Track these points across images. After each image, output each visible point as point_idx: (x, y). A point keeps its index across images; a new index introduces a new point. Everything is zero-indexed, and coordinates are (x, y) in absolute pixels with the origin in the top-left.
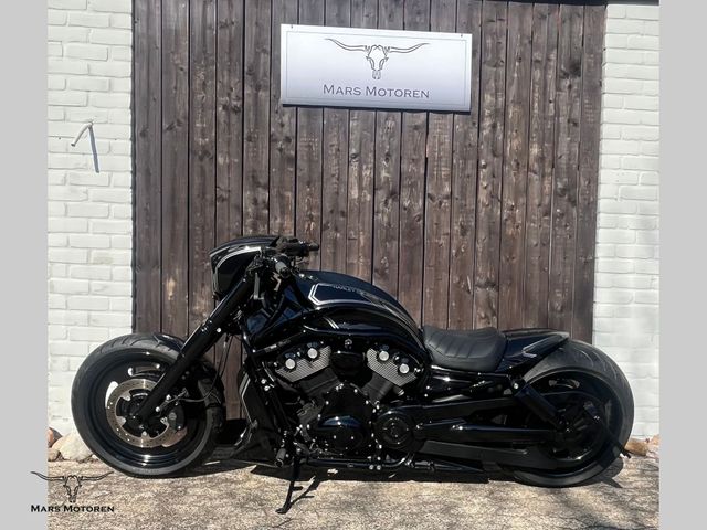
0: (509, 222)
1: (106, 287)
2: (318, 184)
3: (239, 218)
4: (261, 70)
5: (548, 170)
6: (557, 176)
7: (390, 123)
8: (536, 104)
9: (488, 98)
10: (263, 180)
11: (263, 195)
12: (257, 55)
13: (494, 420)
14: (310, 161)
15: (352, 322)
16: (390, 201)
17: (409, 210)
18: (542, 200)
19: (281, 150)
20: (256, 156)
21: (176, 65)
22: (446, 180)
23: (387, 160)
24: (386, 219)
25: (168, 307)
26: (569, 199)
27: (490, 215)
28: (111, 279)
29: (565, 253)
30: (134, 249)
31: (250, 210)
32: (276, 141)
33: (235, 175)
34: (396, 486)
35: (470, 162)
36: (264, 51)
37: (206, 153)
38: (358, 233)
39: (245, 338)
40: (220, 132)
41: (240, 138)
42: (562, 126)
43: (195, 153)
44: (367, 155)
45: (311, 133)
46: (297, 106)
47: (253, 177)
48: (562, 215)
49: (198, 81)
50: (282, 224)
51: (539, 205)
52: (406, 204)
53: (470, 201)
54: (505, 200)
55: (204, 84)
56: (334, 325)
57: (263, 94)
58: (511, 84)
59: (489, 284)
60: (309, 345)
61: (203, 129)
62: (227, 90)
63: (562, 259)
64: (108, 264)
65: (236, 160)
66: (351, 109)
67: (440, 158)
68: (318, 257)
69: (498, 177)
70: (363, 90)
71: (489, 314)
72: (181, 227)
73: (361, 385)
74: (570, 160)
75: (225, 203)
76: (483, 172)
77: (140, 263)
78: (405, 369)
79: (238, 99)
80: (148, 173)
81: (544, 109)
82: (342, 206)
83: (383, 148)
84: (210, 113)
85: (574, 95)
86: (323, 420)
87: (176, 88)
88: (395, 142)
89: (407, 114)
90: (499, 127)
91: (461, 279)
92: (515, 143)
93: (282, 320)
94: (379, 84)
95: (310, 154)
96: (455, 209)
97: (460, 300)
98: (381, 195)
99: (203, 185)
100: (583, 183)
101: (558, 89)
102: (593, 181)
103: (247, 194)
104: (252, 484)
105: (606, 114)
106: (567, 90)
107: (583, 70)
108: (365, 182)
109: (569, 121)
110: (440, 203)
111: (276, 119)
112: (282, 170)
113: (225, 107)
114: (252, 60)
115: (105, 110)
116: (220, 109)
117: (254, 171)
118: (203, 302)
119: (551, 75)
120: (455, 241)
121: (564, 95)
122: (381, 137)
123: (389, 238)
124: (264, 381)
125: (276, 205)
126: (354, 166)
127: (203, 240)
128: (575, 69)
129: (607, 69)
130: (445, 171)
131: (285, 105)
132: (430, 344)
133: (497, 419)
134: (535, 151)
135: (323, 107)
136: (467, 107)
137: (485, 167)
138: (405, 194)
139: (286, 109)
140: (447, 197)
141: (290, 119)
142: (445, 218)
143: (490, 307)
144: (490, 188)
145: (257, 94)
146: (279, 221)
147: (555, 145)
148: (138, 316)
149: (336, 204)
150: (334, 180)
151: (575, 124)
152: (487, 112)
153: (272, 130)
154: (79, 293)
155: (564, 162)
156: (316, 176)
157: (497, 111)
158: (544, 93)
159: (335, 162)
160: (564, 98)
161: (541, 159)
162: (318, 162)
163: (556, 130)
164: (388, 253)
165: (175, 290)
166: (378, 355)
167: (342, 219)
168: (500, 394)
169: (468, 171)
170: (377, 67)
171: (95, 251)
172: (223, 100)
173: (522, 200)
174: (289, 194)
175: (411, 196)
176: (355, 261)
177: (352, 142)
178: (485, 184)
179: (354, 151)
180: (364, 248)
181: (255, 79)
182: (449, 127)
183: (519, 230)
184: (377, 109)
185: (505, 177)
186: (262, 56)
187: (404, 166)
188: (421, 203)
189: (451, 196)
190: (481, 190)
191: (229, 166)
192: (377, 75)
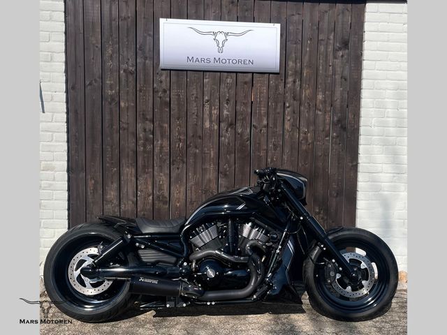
0: (304, 142)
1: (50, 185)
2: (184, 119)
3: (134, 140)
4: (148, 47)
5: (328, 109)
6: (334, 113)
7: (229, 80)
8: (321, 67)
9: (291, 64)
12: (145, 38)
14: (179, 104)
16: (229, 129)
17: (241, 135)
18: (325, 127)
19: (160, 98)
20: (145, 101)
21: (94, 45)
22: (265, 116)
23: (227, 103)
24: (227, 140)
25: (90, 197)
26: (342, 127)
27: (292, 137)
28: (54, 180)
29: (339, 161)
30: (68, 161)
31: (141, 135)
32: (158, 92)
33: (131, 113)
35: (280, 104)
36: (150, 35)
37: (113, 100)
38: (209, 150)
40: (122, 87)
41: (135, 90)
42: (337, 81)
43: (106, 100)
44: (215, 101)
45: (179, 87)
46: (170, 70)
47: (143, 114)
48: (338, 137)
49: (107, 55)
50: (161, 144)
51: (323, 131)
52: (240, 131)
53: (279, 130)
54: (301, 127)
55: (111, 56)
57: (149, 63)
58: (305, 55)
61: (111, 85)
62: (126, 60)
63: (337, 164)
64: (52, 170)
65: (132, 104)
66: (204, 71)
67: (260, 101)
68: (185, 165)
69: (297, 114)
70: (212, 60)
72: (98, 146)
74: (342, 102)
75: (126, 131)
76: (287, 110)
77: (72, 169)
79: (132, 66)
80: (76, 112)
81: (326, 70)
82: (199, 133)
83: (225, 96)
84: (116, 74)
85: (345, 61)
87: (93, 59)
88: (233, 92)
89: (239, 75)
90: (298, 83)
92: (308, 91)
94: (222, 56)
95: (179, 99)
96: (270, 135)
98: (224, 126)
99: (112, 120)
100: (351, 116)
101: (335, 57)
102: (357, 115)
103: (139, 125)
105: (365, 73)
106: (340, 58)
107: (351, 45)
108: (214, 117)
109: (341, 78)
110: (261, 131)
111: (157, 78)
112: (161, 110)
113: (125, 71)
114: (141, 41)
115: (48, 74)
116: (122, 72)
117: (144, 111)
118: (112, 193)
119: (330, 48)
120: (270, 154)
121: (338, 61)
122: (223, 89)
123: (229, 152)
125: (158, 133)
126: (207, 107)
127: (112, 154)
128: (345, 44)
129: (366, 45)
130: (263, 110)
131: (162, 70)
134: (320, 97)
135: (187, 71)
136: (277, 69)
137: (289, 107)
138: (238, 125)
139: (164, 72)
140: (265, 127)
141: (166, 78)
142: (263, 140)
144: (292, 120)
145: (145, 63)
147: (333, 93)
148: (71, 202)
149: (195, 132)
150: (194, 116)
151: (346, 80)
152: (290, 72)
153: (155, 85)
155: (339, 103)
156: (183, 114)
157: (296, 72)
158: (326, 61)
159: (195, 104)
160: (339, 63)
161: (324, 102)
162: (184, 105)
163: (334, 83)
164: (228, 162)
165: (94, 185)
167: (199, 140)
170: (221, 45)
171: (43, 162)
172: (124, 66)
173: (311, 128)
174: (166, 125)
175: (243, 126)
176: (208, 167)
177: (206, 93)
178: (289, 118)
179: (206, 98)
180: (213, 159)
181: (144, 53)
182: (266, 82)
183: (310, 146)
184: (220, 72)
185: (302, 113)
186: (148, 38)
187: (238, 107)
188: (248, 130)
189: (267, 126)
190: (286, 122)
191: (128, 108)
192: (220, 50)
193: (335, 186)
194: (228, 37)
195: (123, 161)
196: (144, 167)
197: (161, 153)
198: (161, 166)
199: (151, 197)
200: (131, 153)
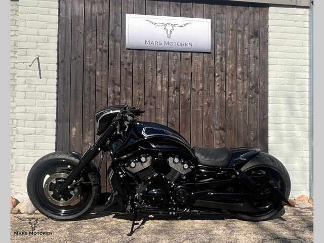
0: (229, 101)
1: (43, 131)
2: (143, 84)
3: (106, 99)
4: (117, 34)
5: (246, 78)
6: (250, 81)
7: (175, 57)
8: (239, 50)
9: (218, 47)
10: (118, 82)
11: (118, 89)
12: (115, 27)
13: (227, 190)
14: (139, 73)
15: (161, 145)
16: (175, 92)
17: (184, 95)
18: (243, 91)
19: (126, 69)
20: (115, 71)
21: (78, 31)
22: (200, 82)
23: (174, 73)
24: (173, 100)
25: (73, 140)
26: (255, 91)
27: (221, 98)
28: (46, 127)
29: (254, 115)
30: (57, 114)
31: (111, 96)
32: (124, 65)
33: (104, 80)
34: (182, 222)
35: (211, 74)
36: (119, 25)
37: (91, 70)
38: (161, 106)
39: (111, 153)
40: (98, 61)
41: (107, 63)
42: (251, 59)
43: (86, 70)
44: (165, 71)
45: (139, 61)
46: (133, 49)
47: (113, 81)
48: (252, 98)
49: (88, 38)
50: (126, 102)
51: (242, 93)
52: (183, 93)
53: (212, 92)
54: (227, 91)
55: (91, 40)
56: (154, 146)
57: (118, 44)
58: (228, 41)
59: (221, 128)
60: (142, 156)
61: (90, 59)
62: (101, 42)
63: (253, 117)
64: (45, 120)
65: (105, 73)
66: (157, 51)
67: (198, 72)
68: (143, 117)
69: (224, 81)
70: (163, 43)
71: (221, 143)
72: (79, 103)
73: (166, 174)
74: (255, 73)
75: (100, 92)
76: (217, 79)
77: (59, 119)
78: (186, 166)
79: (106, 46)
80: (64, 79)
81: (243, 51)
82: (154, 94)
83: (172, 68)
84: (94, 52)
85: (256, 45)
86: (148, 191)
87: (78, 41)
88: (178, 65)
89: (182, 53)
90: (224, 59)
91: (208, 126)
92: (231, 66)
93: (129, 144)
94: (170, 40)
95: (139, 70)
96: (205, 95)
97: (208, 136)
98: (171, 89)
99: (90, 84)
100: (261, 84)
101: (249, 43)
102: (266, 83)
103: (110, 88)
104: (114, 223)
105: (270, 54)
106: (253, 44)
107: (260, 35)
108: (164, 83)
109: (254, 57)
110: (198, 92)
111: (124, 55)
112: (126, 78)
113: (100, 50)
114: (113, 29)
115: (45, 51)
116: (98, 50)
117: (113, 78)
118: (89, 138)
119: (246, 37)
120: (205, 110)
121: (252, 45)
122: (171, 63)
123: (175, 108)
124: (120, 173)
125: (123, 93)
126: (159, 76)
127: (90, 109)
128: (256, 34)
129: (270, 34)
130: (200, 78)
131: (128, 49)
132: (198, 155)
133: (229, 189)
134: (240, 69)
135: (145, 50)
136: (209, 50)
137: (218, 76)
138: (182, 88)
139: (128, 51)
141: (130, 55)
142: (200, 99)
143: (222, 139)
144: (220, 86)
145: (115, 45)
146: (124, 101)
147: (248, 67)
148: (58, 144)
149: (151, 93)
150: (150, 82)
151: (257, 58)
152: (218, 52)
153: (122, 60)
154: (30, 134)
155: (253, 74)
156: (142, 80)
157: (222, 52)
158: (243, 45)
159: (150, 74)
161: (242, 73)
162: (143, 74)
163: (249, 60)
164: (175, 115)
165: (76, 132)
166: (174, 160)
167: (154, 99)
168: (230, 177)
169: (210, 79)
170: (169, 33)
171: (39, 114)
172: (99, 46)
173: (235, 91)
174: (129, 89)
175: (185, 89)
176: (160, 119)
177: (158, 66)
178: (218, 84)
179: (159, 69)
180: (164, 112)
181: (114, 37)
182: (201, 59)
183: (234, 104)
184: (169, 51)
185: (227, 81)
186: (117, 27)
187: (182, 76)
188: (189, 92)
189: (203, 89)
190: (216, 87)
191: (102, 76)
192: (169, 36)
193: (252, 133)
194: (174, 28)
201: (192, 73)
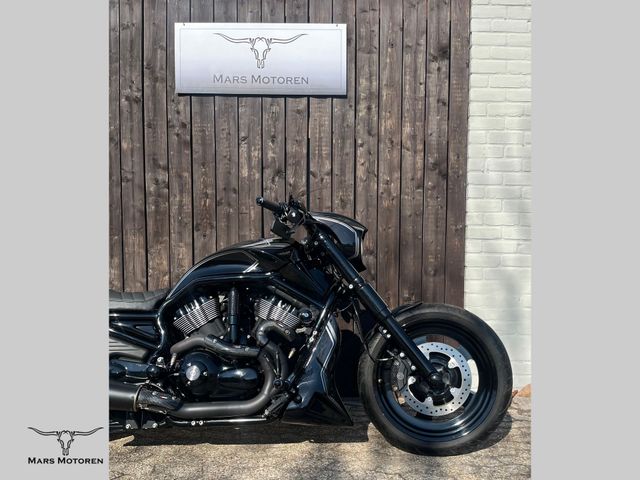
0: (385, 195)
2: (212, 165)
3: (142, 196)
4: (159, 64)
5: (420, 147)
6: (429, 152)
7: (274, 109)
8: (407, 87)
9: (363, 82)
10: (163, 163)
12: (155, 51)
14: (204, 144)
16: (277, 179)
17: (295, 186)
18: (415, 173)
19: (178, 135)
20: (156, 141)
22: (327, 159)
23: (273, 142)
24: (273, 195)
26: (439, 173)
27: (367, 189)
29: (437, 222)
31: (152, 189)
32: (173, 126)
33: (137, 158)
35: (348, 141)
36: (161, 48)
37: (111, 139)
38: (248, 208)
40: (123, 121)
41: (141, 124)
42: (432, 106)
44: (255, 138)
45: (204, 119)
46: (191, 95)
47: (154, 159)
48: (434, 188)
50: (181, 201)
51: (413, 179)
52: (292, 181)
53: (349, 178)
54: (381, 175)
55: (110, 78)
57: (160, 86)
58: (384, 69)
59: (368, 251)
62: (129, 83)
63: (434, 228)
65: (138, 145)
66: (239, 96)
67: (320, 138)
68: (214, 230)
69: (374, 155)
70: (249, 78)
71: (369, 279)
74: (439, 136)
75: (130, 183)
76: (360, 151)
79: (138, 91)
81: (415, 91)
82: (234, 184)
83: (269, 131)
84: (114, 104)
85: (443, 76)
88: (280, 125)
89: (290, 100)
90: (374, 109)
92: (389, 122)
94: (262, 73)
95: (203, 138)
96: (336, 185)
98: (268, 172)
100: (453, 157)
101: (428, 71)
102: (462, 156)
103: (149, 176)
105: (473, 93)
106: (436, 72)
107: (450, 53)
108: (255, 162)
109: (438, 101)
110: (322, 180)
111: (172, 107)
112: (180, 152)
113: (127, 98)
114: (150, 56)
116: (123, 100)
117: (154, 154)
119: (421, 58)
121: (433, 77)
122: (267, 121)
125: (175, 185)
126: (244, 147)
128: (443, 52)
129: (474, 51)
130: (326, 150)
131: (180, 95)
134: (407, 129)
135: (214, 95)
136: (343, 91)
137: (362, 145)
138: (290, 171)
139: (181, 98)
141: (185, 106)
142: (326, 193)
143: (370, 272)
144: (367, 164)
145: (154, 87)
146: (178, 199)
147: (426, 124)
149: (228, 182)
150: (226, 161)
151: (444, 104)
152: (363, 95)
153: (169, 117)
155: (434, 138)
156: (210, 157)
157: (371, 93)
158: (415, 76)
159: (226, 144)
160: (434, 80)
161: (414, 137)
162: (211, 144)
163: (427, 109)
167: (234, 195)
169: (347, 150)
170: (261, 58)
172: (126, 92)
173: (396, 175)
174: (186, 175)
175: (295, 174)
176: (247, 233)
177: (241, 126)
178: (362, 161)
179: (242, 134)
180: (254, 220)
181: (153, 72)
182: (329, 110)
183: (395, 202)
184: (262, 96)
185: (381, 154)
186: (159, 51)
187: (289, 147)
188: (304, 179)
189: (331, 173)
190: (358, 166)
191: (132, 150)
192: (261, 64)
193: (432, 260)
194: (271, 46)
195: (128, 226)
196: (157, 234)
197: (180, 214)
198: (180, 233)
199: (167, 277)
200: (137, 215)
201: (308, 139)
